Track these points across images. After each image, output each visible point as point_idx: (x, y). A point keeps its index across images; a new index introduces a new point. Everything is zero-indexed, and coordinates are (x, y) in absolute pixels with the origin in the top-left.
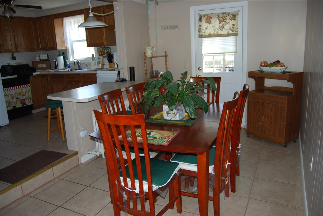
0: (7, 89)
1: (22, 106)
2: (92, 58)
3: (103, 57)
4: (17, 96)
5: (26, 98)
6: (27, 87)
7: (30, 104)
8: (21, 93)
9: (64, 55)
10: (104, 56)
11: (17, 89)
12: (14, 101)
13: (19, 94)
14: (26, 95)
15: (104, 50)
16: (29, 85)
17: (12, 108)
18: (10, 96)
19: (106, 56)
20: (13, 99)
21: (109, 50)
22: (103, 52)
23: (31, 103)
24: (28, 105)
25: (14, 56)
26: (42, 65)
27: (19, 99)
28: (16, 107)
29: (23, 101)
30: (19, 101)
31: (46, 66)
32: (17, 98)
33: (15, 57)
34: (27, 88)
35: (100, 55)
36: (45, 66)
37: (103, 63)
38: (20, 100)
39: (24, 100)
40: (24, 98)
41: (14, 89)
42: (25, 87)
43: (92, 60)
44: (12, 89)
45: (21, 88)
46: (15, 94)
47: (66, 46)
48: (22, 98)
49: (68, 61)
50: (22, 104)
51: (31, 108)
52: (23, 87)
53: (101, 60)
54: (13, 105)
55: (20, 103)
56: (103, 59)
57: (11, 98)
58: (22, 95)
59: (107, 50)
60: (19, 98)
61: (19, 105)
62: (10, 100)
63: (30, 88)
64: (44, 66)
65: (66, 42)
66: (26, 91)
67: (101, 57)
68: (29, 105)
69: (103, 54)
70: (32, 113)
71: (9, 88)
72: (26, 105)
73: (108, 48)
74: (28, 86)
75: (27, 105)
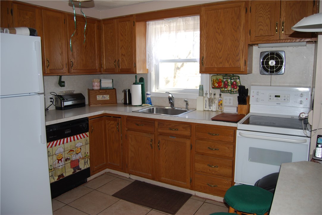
0: (51, 144)
1: (73, 173)
2: (200, 92)
3: (222, 92)
4: (67, 156)
5: (80, 158)
6: (84, 137)
7: (85, 168)
8: (74, 150)
9: (142, 83)
10: (223, 89)
11: (67, 142)
12: (61, 164)
13: (71, 151)
14: (82, 151)
15: (224, 80)
16: (88, 133)
17: (56, 179)
18: (55, 158)
19: (228, 91)
20: (60, 161)
21: (238, 80)
22: (223, 83)
23: (88, 166)
24: (83, 169)
25: (62, 80)
26: (104, 96)
27: (70, 161)
28: (64, 175)
29: (75, 164)
30: (69, 164)
31: (110, 97)
32: (66, 160)
33: (64, 82)
34: (83, 139)
35: (214, 87)
36: (109, 99)
37: (221, 102)
38: (72, 161)
39: (78, 161)
40: (78, 157)
41: (63, 143)
42: (81, 138)
43: (200, 95)
44: (59, 144)
45: (74, 140)
46: (64, 151)
47: (147, 68)
48: (74, 158)
49: (149, 93)
50: (73, 168)
51: (87, 173)
52: (78, 139)
53: (217, 96)
54: (59, 173)
55: (71, 167)
56: (220, 95)
57: (57, 161)
58: (75, 153)
59: (233, 81)
60: (69, 159)
61: (69, 172)
62: (54, 163)
63: (88, 138)
64: (107, 97)
65: (148, 62)
66: (81, 144)
67: (218, 91)
68: (85, 170)
69: (222, 86)
70: (86, 182)
71: (55, 142)
72: (79, 171)
73: (235, 77)
74: (86, 136)
75: (81, 169)
